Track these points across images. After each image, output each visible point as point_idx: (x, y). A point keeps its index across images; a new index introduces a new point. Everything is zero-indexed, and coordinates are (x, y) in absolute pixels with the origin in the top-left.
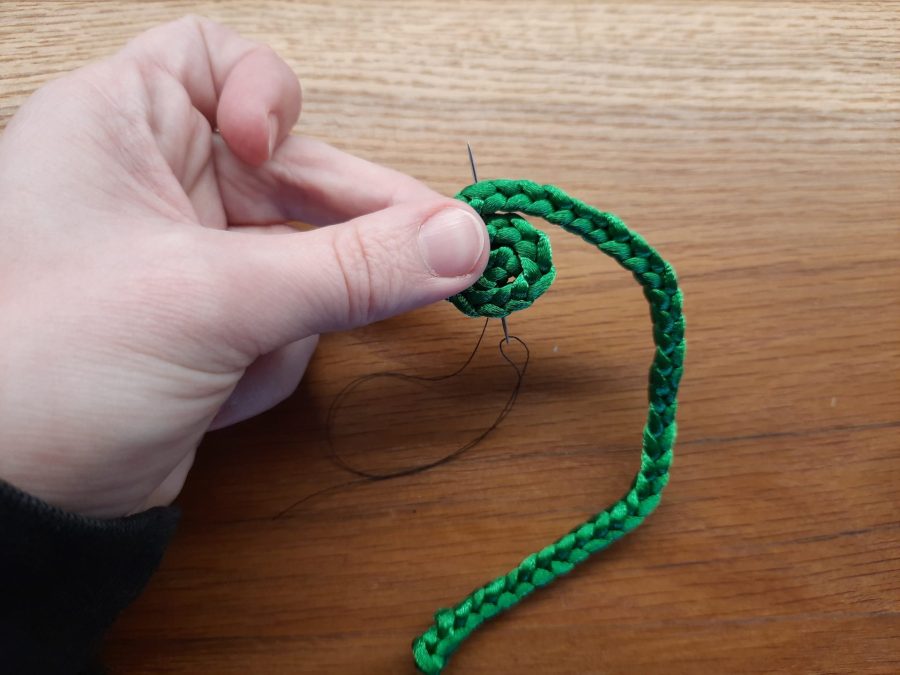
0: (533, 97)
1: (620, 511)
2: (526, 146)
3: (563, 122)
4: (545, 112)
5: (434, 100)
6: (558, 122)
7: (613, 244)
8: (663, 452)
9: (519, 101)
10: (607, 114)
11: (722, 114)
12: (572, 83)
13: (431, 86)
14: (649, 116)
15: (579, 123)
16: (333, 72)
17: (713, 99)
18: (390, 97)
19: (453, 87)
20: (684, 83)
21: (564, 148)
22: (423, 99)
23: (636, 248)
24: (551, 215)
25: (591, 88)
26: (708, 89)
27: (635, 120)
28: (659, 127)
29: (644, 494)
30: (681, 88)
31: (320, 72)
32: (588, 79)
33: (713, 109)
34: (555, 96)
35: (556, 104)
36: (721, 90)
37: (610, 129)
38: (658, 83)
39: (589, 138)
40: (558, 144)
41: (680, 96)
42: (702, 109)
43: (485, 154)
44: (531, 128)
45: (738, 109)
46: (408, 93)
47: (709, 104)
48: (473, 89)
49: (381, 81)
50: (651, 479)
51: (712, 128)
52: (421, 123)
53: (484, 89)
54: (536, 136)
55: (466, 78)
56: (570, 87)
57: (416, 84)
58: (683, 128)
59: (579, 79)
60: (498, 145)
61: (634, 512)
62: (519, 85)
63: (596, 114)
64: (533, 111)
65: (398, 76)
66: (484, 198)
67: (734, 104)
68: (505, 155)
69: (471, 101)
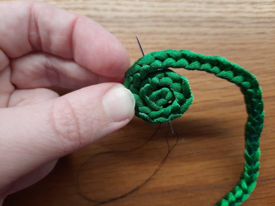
0: (170, 14)
1: (239, 193)
2: (167, 39)
3: (185, 26)
4: (175, 22)
5: (122, 17)
6: (182, 26)
7: (224, 73)
8: (255, 163)
9: (163, 17)
10: (206, 21)
11: (262, 20)
12: (189, 7)
13: (120, 11)
14: (226, 22)
15: (193, 26)
16: (74, 6)
17: (257, 13)
18: (101, 17)
19: (131, 11)
20: (243, 5)
21: (185, 40)
22: (117, 17)
23: (237, 72)
24: (188, 66)
25: (198, 9)
26: (255, 8)
27: (220, 24)
28: (231, 27)
29: (249, 183)
30: (241, 8)
31: (67, 6)
32: (197, 5)
33: (257, 18)
34: (181, 14)
35: (181, 17)
36: (261, 8)
37: (208, 29)
38: (231, 6)
39: (198, 34)
40: (182, 37)
41: (241, 12)
42: (252, 18)
43: (148, 44)
44: (169, 30)
45: (269, 18)
46: (109, 15)
47: (255, 15)
48: (140, 11)
49: (96, 9)
50: (251, 175)
51: (257, 27)
52: (116, 29)
53: (146, 11)
54: (172, 33)
55: (137, 6)
56: (188, 9)
57: (113, 10)
58: (243, 27)
59: (192, 4)
60: (153, 39)
61: (245, 192)
62: (163, 9)
63: (201, 22)
64: (170, 21)
65: (104, 7)
66: (149, 65)
67: (267, 15)
68: (157, 43)
69: (140, 17)
